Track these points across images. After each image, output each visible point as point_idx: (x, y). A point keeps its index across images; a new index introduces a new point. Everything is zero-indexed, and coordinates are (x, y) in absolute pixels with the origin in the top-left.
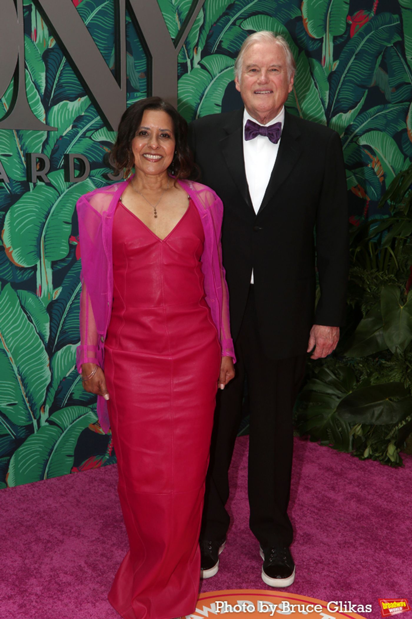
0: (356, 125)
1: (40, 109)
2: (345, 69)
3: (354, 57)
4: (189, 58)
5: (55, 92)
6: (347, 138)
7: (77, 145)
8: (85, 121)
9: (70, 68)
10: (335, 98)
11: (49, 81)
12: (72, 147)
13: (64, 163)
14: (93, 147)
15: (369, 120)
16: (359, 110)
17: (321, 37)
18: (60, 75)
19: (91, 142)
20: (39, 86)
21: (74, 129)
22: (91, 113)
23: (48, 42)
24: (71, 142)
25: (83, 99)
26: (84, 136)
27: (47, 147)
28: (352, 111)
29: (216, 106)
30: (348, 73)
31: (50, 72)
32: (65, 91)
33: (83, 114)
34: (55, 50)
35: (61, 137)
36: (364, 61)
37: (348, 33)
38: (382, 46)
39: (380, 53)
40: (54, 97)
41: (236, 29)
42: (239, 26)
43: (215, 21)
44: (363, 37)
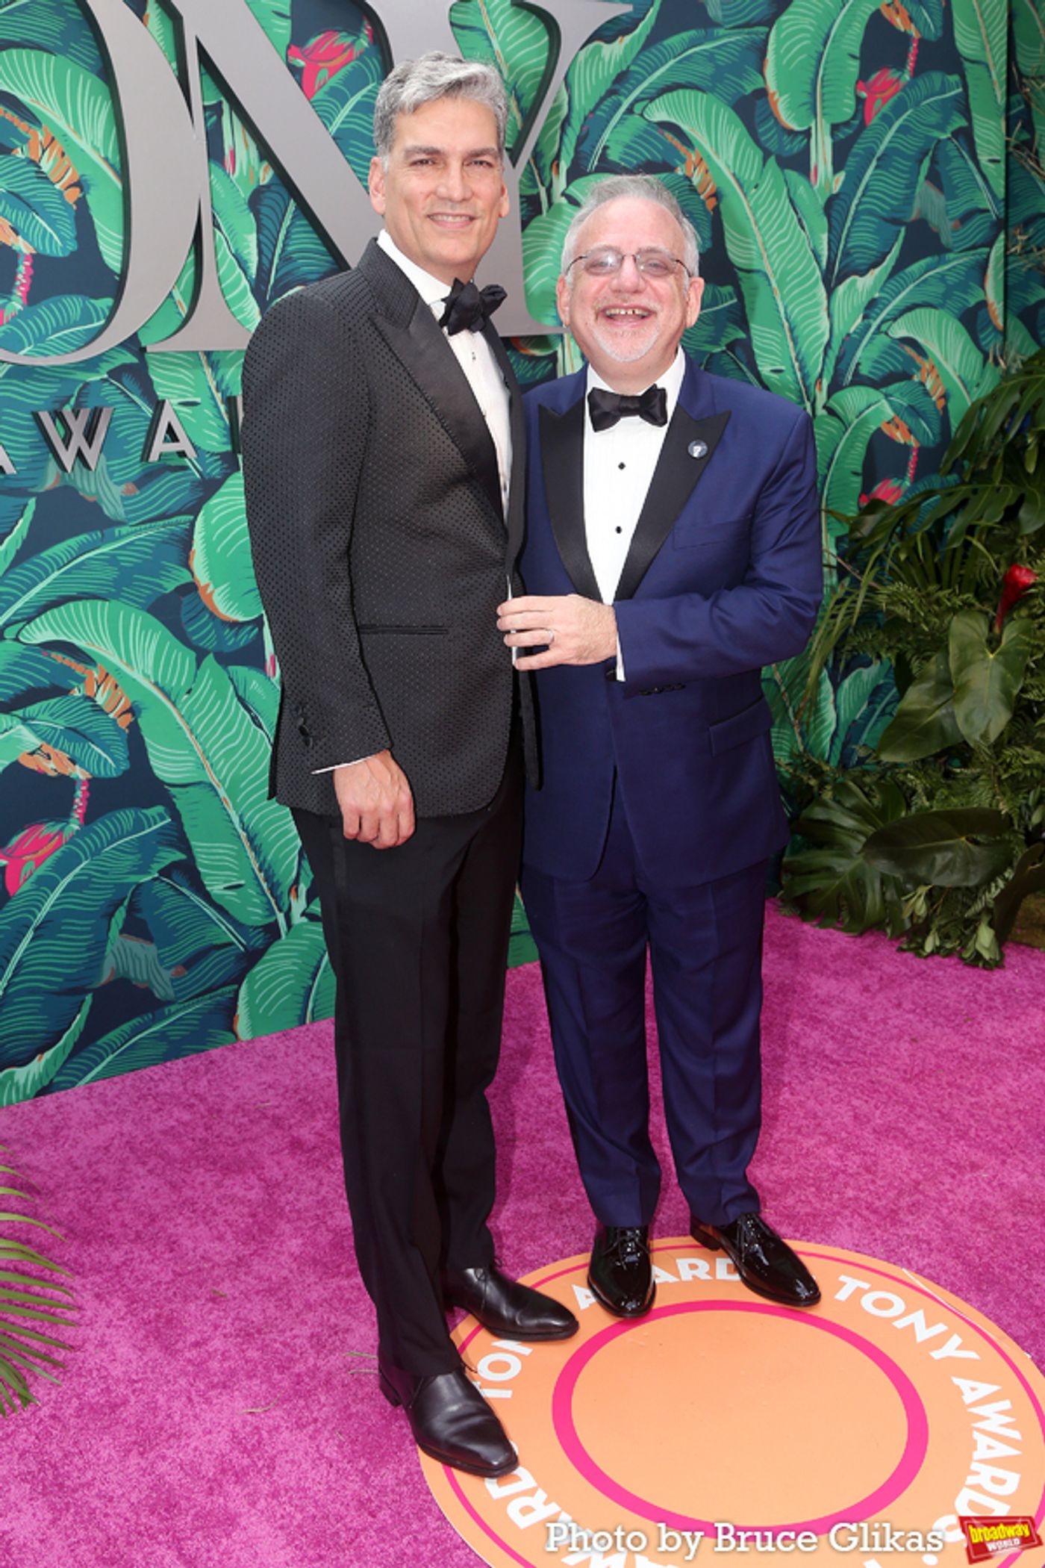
0: (885, 299)
1: (249, 308)
2: (857, 187)
3: (874, 163)
4: (543, 184)
5: (277, 271)
6: (869, 326)
9: (305, 222)
10: (841, 247)
11: (266, 250)
15: (911, 286)
16: (889, 269)
17: (805, 128)
18: (286, 237)
20: (246, 262)
23: (258, 172)
28: (876, 271)
30: (863, 195)
31: (266, 232)
32: (298, 269)
34: (273, 188)
36: (896, 171)
37: (859, 116)
38: (929, 139)
39: (926, 154)
40: (276, 281)
41: (635, 119)
42: (642, 115)
43: (591, 106)
44: (890, 126)
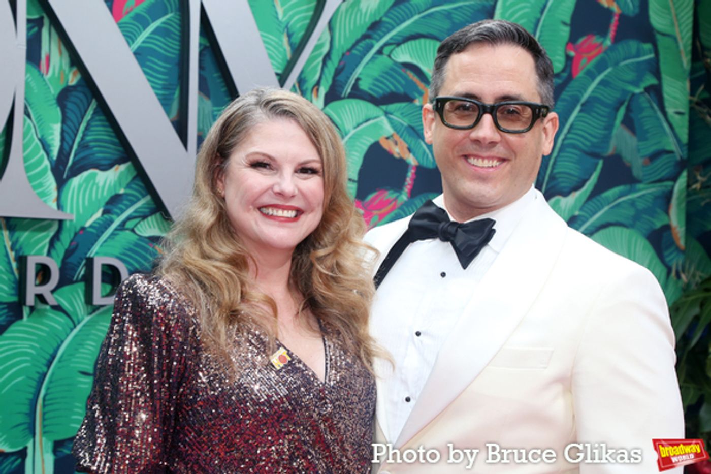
0: (583, 216)
1: (48, 184)
3: (578, 108)
5: (76, 155)
7: (110, 243)
8: (126, 202)
9: (103, 118)
10: (548, 172)
11: (67, 137)
12: (101, 246)
13: (86, 271)
14: (137, 245)
15: (606, 208)
16: (588, 193)
18: (87, 129)
19: (133, 237)
20: (49, 146)
21: (106, 216)
22: (136, 190)
23: (67, 76)
24: (98, 236)
25: (123, 168)
26: (122, 226)
27: (58, 245)
28: (578, 193)
29: (349, 182)
30: (569, 131)
31: (69, 123)
32: (93, 154)
33: (122, 191)
34: (79, 89)
35: (83, 229)
36: (595, 115)
37: (568, 70)
38: (625, 92)
39: (621, 103)
40: (74, 163)
41: (383, 60)
42: (389, 56)
43: (349, 46)
44: (593, 78)
